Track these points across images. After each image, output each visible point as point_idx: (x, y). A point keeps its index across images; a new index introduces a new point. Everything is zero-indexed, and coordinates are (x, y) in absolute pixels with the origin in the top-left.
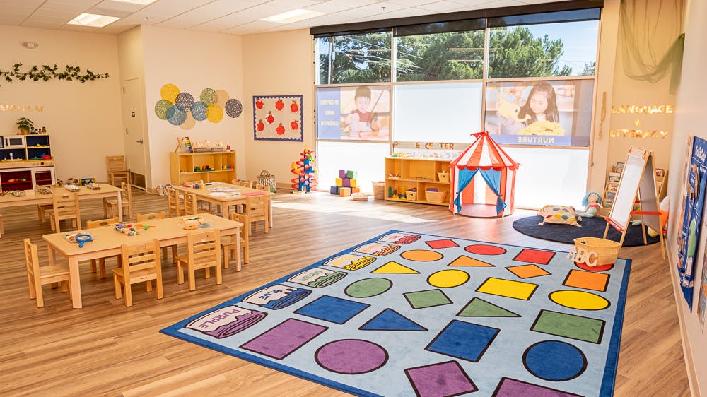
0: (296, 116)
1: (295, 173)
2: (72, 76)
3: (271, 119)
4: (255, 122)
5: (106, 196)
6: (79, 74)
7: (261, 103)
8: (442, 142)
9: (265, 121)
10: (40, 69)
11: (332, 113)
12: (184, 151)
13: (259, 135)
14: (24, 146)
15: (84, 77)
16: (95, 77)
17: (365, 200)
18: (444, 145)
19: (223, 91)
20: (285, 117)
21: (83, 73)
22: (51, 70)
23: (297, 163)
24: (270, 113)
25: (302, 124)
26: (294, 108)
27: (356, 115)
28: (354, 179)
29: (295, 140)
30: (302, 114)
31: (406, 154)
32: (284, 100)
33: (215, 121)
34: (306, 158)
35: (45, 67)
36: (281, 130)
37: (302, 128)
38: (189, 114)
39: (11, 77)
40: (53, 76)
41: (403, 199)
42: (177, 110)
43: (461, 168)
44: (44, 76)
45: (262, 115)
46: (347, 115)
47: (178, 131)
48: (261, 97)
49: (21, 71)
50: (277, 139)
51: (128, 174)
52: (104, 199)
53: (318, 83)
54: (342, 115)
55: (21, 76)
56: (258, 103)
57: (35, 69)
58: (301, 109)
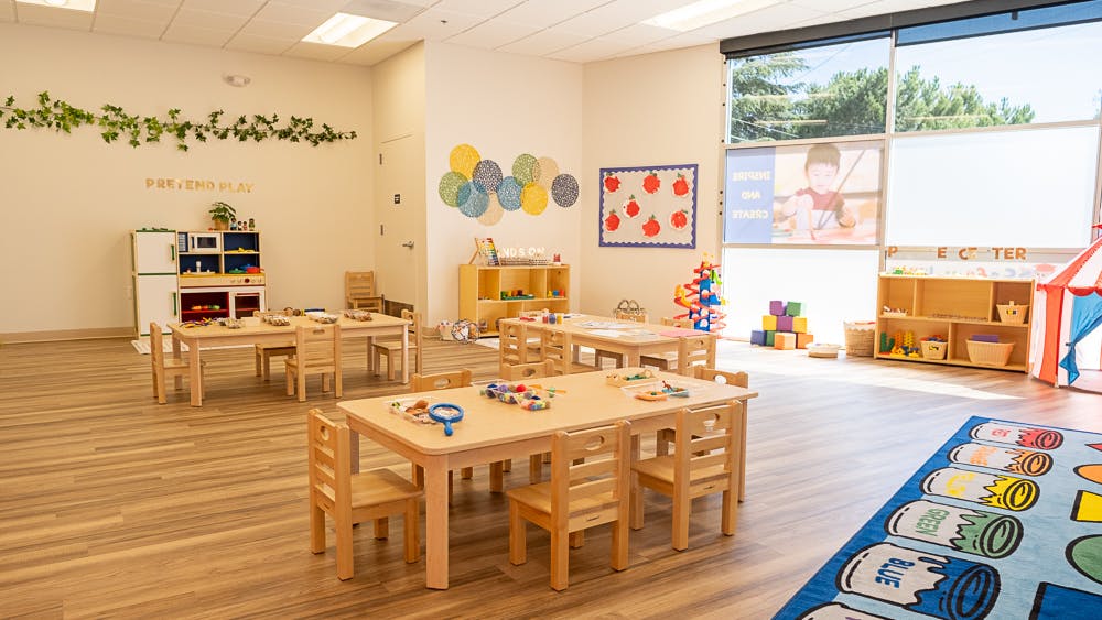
0: (684, 203)
1: (681, 304)
2: (300, 133)
3: (633, 209)
4: (601, 215)
5: (374, 334)
6: (310, 131)
7: (617, 182)
8: (998, 246)
9: (622, 213)
10: (250, 120)
11: (756, 195)
12: (483, 263)
13: (609, 237)
14: (219, 250)
15: (318, 136)
16: (334, 137)
17: (834, 357)
18: (1002, 253)
19: (551, 160)
20: (663, 204)
21: (316, 130)
22: (268, 123)
23: (687, 286)
24: (633, 197)
25: (694, 216)
26: (681, 188)
27: (808, 199)
28: (802, 316)
29: (680, 246)
30: (695, 199)
31: (918, 269)
32: (660, 174)
33: (535, 211)
34: (704, 278)
35: (259, 118)
36: (652, 227)
37: (694, 225)
38: (493, 198)
39: (205, 134)
40: (269, 133)
41: (913, 356)
42: (474, 190)
43: (1078, 292)
44: (256, 133)
45: (616, 202)
46: (788, 198)
47: (474, 227)
48: (616, 170)
49: (221, 125)
50: (644, 245)
51: (380, 302)
52: (370, 338)
53: (728, 142)
54: (776, 198)
55: (221, 132)
56: (609, 181)
57: (243, 121)
58: (695, 190)
